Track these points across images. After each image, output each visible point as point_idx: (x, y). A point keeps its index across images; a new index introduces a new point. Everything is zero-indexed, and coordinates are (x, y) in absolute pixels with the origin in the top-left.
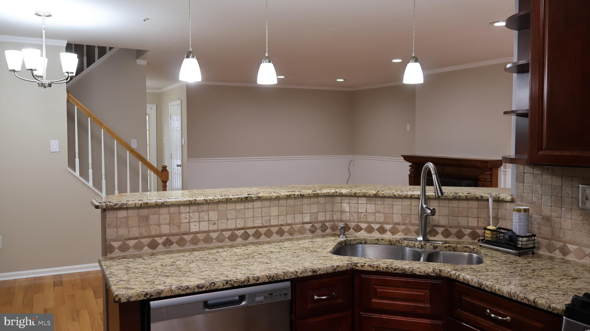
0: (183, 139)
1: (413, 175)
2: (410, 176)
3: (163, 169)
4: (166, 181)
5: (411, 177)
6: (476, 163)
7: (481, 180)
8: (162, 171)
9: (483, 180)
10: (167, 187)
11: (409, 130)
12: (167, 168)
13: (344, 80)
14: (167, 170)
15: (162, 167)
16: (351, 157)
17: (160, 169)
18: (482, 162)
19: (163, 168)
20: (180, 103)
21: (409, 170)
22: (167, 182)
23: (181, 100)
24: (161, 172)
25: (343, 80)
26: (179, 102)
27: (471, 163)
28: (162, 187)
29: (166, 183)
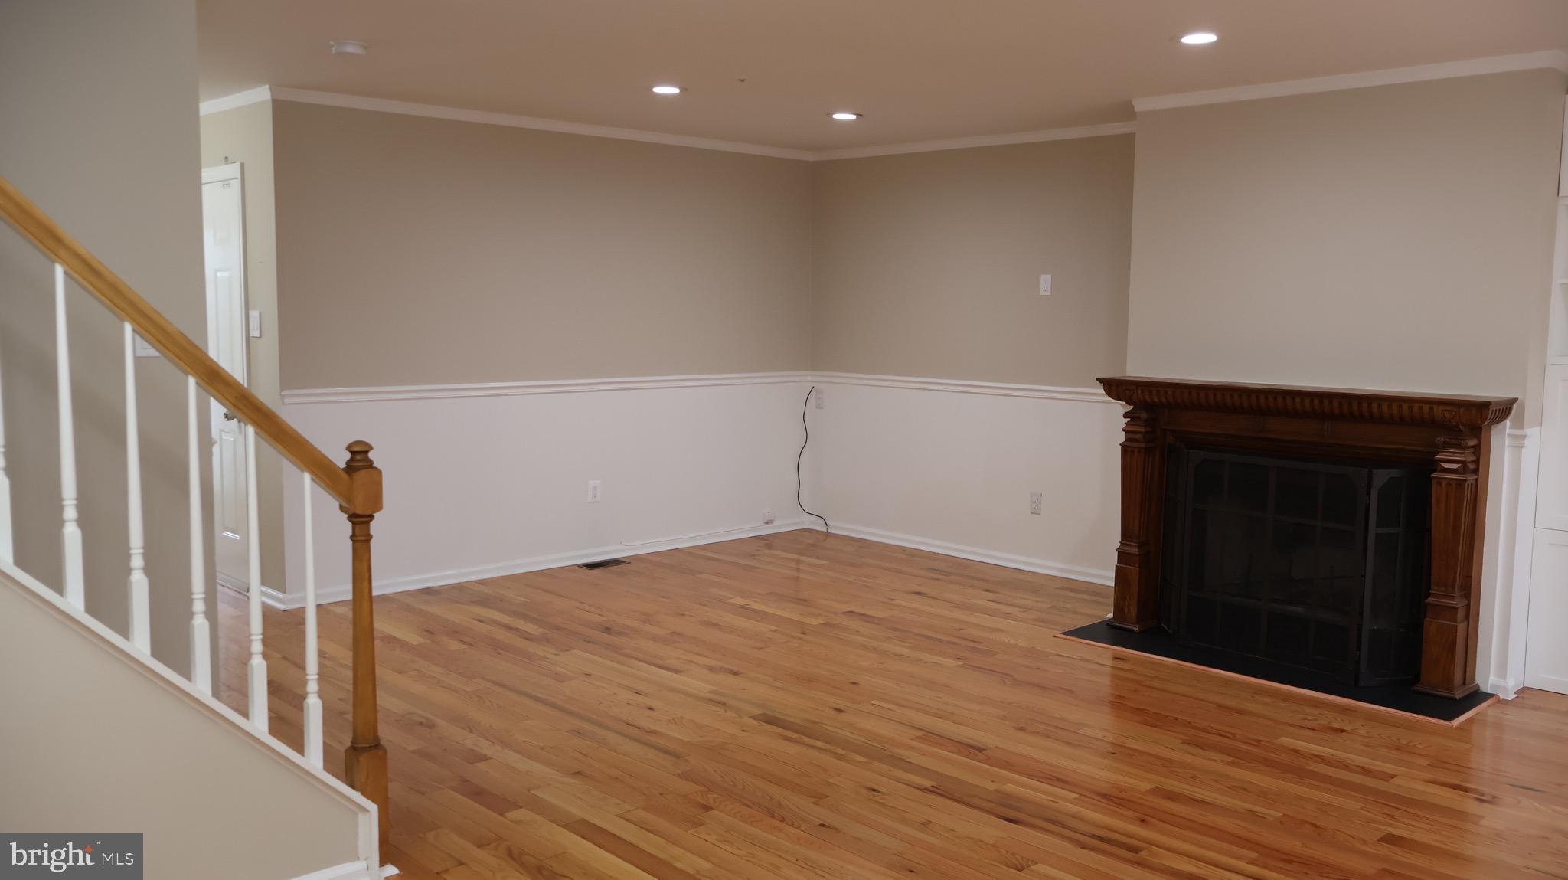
0: (254, 314)
1: (1143, 445)
2: (1125, 448)
3: (352, 460)
4: (370, 513)
5: (1132, 451)
6: (1431, 409)
7: (1446, 466)
8: (351, 468)
9: (1455, 466)
10: (372, 542)
11: (1048, 293)
12: (371, 455)
13: (859, 115)
14: (371, 462)
15: (349, 448)
16: (810, 378)
17: (341, 459)
18: (1459, 408)
19: (353, 453)
20: (238, 175)
21: (1123, 430)
22: (371, 517)
23: (242, 166)
24: (344, 469)
25: (852, 117)
26: (234, 170)
27: (1410, 407)
28: (350, 543)
29: (368, 523)
